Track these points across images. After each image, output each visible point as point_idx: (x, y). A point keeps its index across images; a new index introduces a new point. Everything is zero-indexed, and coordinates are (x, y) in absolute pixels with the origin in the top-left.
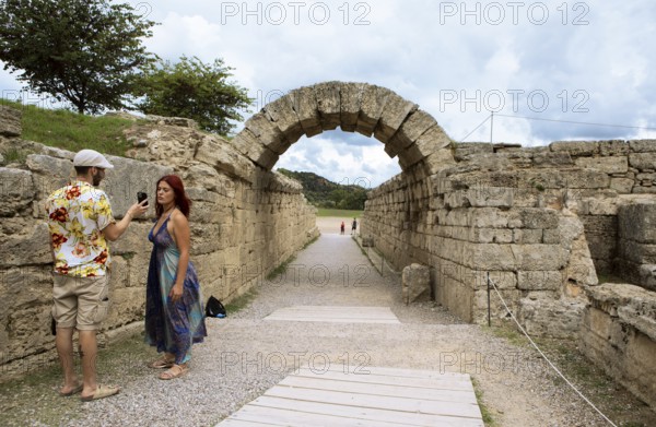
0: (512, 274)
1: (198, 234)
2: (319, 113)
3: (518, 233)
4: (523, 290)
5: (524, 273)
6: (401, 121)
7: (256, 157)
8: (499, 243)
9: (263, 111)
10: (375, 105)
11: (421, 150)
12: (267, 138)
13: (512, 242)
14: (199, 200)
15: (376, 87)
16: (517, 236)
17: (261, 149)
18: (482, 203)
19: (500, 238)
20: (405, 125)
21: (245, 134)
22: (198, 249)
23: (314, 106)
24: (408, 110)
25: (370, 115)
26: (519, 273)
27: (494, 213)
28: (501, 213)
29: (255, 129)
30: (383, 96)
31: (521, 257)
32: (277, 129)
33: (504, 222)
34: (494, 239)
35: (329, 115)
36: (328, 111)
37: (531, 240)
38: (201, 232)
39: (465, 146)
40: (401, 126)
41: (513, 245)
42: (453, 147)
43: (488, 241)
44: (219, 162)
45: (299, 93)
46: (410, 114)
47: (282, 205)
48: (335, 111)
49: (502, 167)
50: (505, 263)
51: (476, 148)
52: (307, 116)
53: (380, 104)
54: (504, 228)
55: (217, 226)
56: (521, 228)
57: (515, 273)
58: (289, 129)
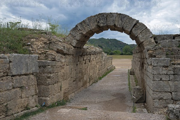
0: (170, 94)
1: (49, 77)
2: (98, 26)
3: (172, 77)
4: (175, 100)
5: (175, 93)
6: (131, 28)
7: (74, 44)
8: (163, 81)
9: (77, 26)
10: (120, 22)
11: (140, 39)
12: (78, 37)
13: (169, 80)
14: (49, 65)
15: (121, 14)
16: (171, 78)
17: (76, 42)
18: (156, 65)
19: (163, 79)
20: (133, 29)
21: (70, 36)
22: (49, 83)
23: (96, 23)
24: (134, 22)
25: (118, 26)
26: (173, 93)
27: (161, 69)
28: (164, 69)
29: (74, 34)
30: (124, 18)
31: (173, 87)
32: (82, 33)
33: (165, 72)
34: (161, 79)
36: (102, 25)
37: (178, 80)
40: (131, 30)
41: (169, 82)
43: (158, 80)
44: (58, 49)
45: (90, 19)
46: (135, 24)
48: (104, 25)
50: (166, 89)
52: (93, 28)
53: (122, 21)
54: (165, 75)
55: (57, 74)
56: (173, 75)
57: (171, 93)
58: (87, 33)
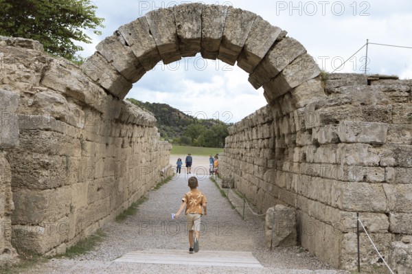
0: (384, 216)
1: (45, 166)
2: (178, 38)
3: (391, 172)
4: (396, 234)
5: (397, 215)
6: (267, 50)
7: (108, 84)
8: (370, 182)
9: (117, 33)
10: (239, 31)
11: (288, 80)
12: (121, 64)
13: (385, 182)
14: (47, 130)
15: (240, 10)
16: (389, 175)
17: (114, 76)
18: (352, 139)
19: (371, 177)
20: (272, 53)
21: (96, 59)
22: (44, 183)
23: (173, 30)
24: (275, 36)
25: (234, 42)
26: (392, 215)
27: (365, 150)
28: (373, 150)
29: (108, 53)
30: (248, 21)
31: (394, 198)
32: (131, 54)
33: (375, 159)
34: (365, 177)
35: (189, 40)
36: (188, 36)
37: (405, 180)
38: (48, 164)
39: (336, 77)
40: (267, 55)
41: (385, 185)
42: (323, 77)
43: (358, 179)
44: (68, 89)
45: (156, 15)
46: (277, 41)
47: (134, 139)
48: (196, 36)
49: (376, 100)
50: (378, 205)
51: (349, 80)
52: (165, 40)
53: (245, 30)
54: (376, 166)
55: (65, 159)
56: (395, 166)
57: (388, 214)
58: (146, 54)
